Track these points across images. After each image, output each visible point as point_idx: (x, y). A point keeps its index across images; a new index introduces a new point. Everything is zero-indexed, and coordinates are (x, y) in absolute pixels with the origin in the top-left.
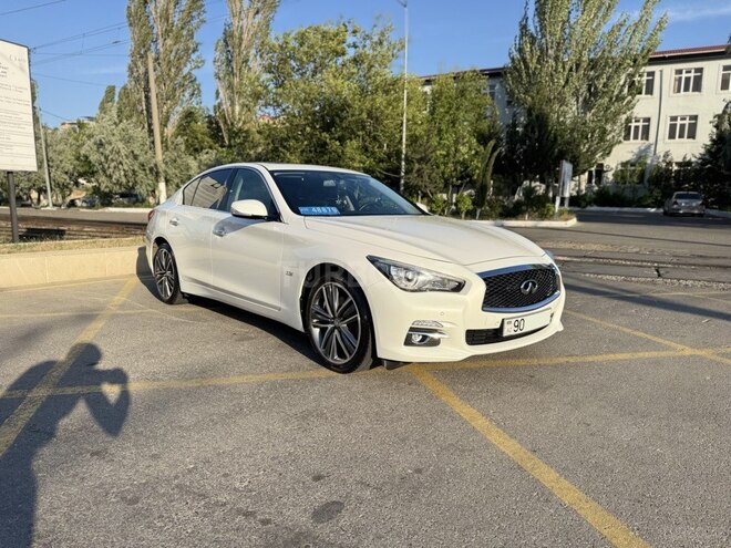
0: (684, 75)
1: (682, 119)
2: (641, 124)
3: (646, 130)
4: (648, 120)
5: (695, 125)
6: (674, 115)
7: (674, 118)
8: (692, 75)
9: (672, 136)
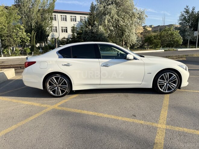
0: (63, 17)
1: (64, 28)
2: (55, 28)
3: (56, 29)
4: (56, 27)
5: (67, 29)
6: (62, 26)
7: (62, 27)
8: (64, 17)
9: (62, 32)
